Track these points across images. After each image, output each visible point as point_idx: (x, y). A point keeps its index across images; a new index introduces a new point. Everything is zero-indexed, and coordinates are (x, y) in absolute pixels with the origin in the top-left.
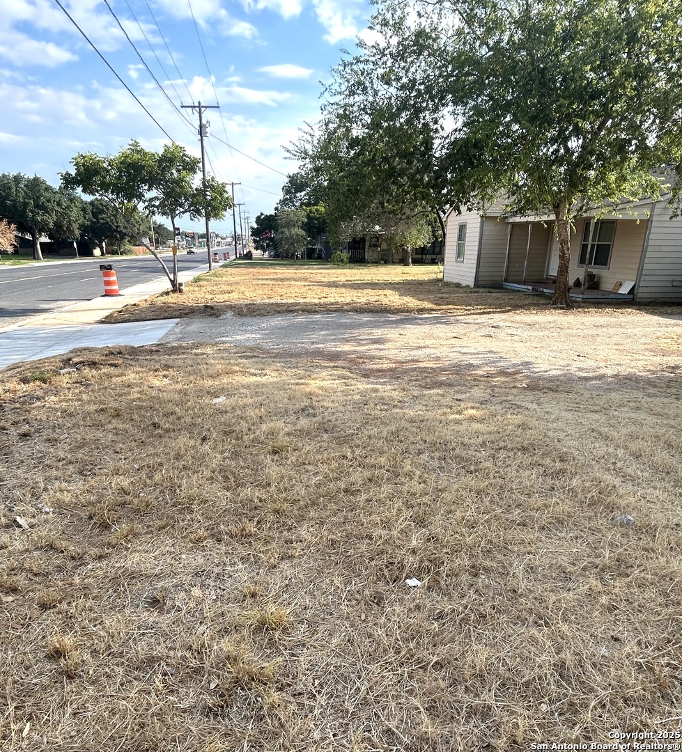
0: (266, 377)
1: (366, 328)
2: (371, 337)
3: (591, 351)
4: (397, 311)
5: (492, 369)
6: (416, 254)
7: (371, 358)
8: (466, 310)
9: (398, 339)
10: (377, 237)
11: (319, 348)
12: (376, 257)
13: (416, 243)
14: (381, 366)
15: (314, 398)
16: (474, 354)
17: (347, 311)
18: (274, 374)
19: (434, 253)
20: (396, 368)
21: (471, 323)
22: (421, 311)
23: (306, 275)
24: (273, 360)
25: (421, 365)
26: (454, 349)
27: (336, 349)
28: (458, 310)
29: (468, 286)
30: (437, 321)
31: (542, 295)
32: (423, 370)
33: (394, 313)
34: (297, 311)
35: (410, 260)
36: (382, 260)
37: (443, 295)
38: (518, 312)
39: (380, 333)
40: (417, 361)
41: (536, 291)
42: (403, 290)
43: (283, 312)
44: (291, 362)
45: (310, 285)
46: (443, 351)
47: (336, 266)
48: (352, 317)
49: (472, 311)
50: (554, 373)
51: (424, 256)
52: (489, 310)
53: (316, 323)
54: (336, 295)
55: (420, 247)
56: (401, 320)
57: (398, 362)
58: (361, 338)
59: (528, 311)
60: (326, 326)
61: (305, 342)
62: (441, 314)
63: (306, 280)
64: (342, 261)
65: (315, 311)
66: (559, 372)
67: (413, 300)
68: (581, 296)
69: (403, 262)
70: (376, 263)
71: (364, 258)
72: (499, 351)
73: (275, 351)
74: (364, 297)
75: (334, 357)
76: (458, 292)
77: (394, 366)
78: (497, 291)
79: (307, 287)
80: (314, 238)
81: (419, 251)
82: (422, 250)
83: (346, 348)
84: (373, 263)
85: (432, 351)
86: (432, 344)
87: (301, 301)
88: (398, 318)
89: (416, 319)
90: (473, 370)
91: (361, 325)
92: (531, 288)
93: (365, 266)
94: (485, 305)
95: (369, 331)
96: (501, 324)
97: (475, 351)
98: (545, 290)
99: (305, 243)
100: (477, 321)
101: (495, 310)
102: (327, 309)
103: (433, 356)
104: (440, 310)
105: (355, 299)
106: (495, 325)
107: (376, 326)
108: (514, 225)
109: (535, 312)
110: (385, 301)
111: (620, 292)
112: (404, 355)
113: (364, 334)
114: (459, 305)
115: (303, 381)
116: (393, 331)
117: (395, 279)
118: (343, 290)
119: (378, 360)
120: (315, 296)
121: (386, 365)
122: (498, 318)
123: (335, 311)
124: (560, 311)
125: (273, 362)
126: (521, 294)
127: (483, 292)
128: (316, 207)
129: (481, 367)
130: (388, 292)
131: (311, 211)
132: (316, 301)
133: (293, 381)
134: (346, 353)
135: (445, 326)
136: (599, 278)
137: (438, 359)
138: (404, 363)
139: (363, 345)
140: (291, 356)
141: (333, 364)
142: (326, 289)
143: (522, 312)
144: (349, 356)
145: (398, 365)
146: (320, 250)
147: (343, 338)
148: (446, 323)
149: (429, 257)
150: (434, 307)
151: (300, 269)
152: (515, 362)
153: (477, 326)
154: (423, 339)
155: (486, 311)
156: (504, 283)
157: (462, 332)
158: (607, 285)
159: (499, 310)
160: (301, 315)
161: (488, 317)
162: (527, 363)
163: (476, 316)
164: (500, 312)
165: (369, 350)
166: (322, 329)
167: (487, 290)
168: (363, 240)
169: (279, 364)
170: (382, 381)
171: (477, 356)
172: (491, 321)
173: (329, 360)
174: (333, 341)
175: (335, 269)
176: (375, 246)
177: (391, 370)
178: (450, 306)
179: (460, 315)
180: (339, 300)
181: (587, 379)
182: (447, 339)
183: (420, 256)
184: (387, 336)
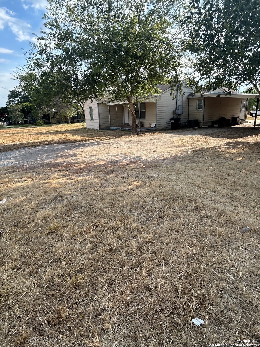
0: (25, 182)
1: (65, 150)
2: (69, 154)
3: (156, 149)
4: (75, 142)
5: (126, 161)
6: (71, 119)
7: (74, 164)
8: (103, 138)
9: (81, 153)
10: (54, 114)
11: (46, 162)
12: (55, 121)
13: (71, 115)
14: (80, 167)
15: (58, 190)
16: (116, 156)
17: (53, 144)
18: (30, 180)
19: (78, 119)
20: (87, 167)
21: (107, 143)
22: (85, 140)
23: (26, 130)
24: (25, 171)
25: (97, 164)
26: (107, 155)
27: (55, 162)
28: (100, 139)
29: (97, 129)
30: (93, 144)
31: (126, 130)
32: (100, 166)
33: (74, 143)
34: (29, 146)
35: (70, 122)
36: (58, 122)
37: (90, 134)
38: (122, 137)
39: (72, 152)
40: (94, 162)
41: (123, 129)
42: (73, 133)
43: (22, 147)
44: (35, 171)
45: (31, 135)
46: (102, 156)
47: (39, 126)
48: (57, 146)
49: (105, 139)
50: (150, 159)
51: (74, 120)
52: (111, 138)
53: (41, 150)
54: (45, 138)
55: (73, 117)
56: (78, 145)
57: (87, 164)
58: (64, 155)
59: (125, 137)
60: (46, 152)
61: (39, 160)
62: (94, 141)
63: (28, 132)
64: (41, 124)
65: (38, 146)
66: (152, 159)
67: (79, 136)
68: (140, 130)
69: (67, 122)
70: (56, 123)
71: (50, 122)
72: (124, 153)
73: (24, 167)
74: (58, 137)
75: (56, 165)
76: (95, 132)
77: (86, 166)
78: (109, 130)
79: (30, 136)
80: (26, 115)
81: (72, 118)
82: (73, 118)
83: (60, 160)
84: (54, 124)
85: (99, 157)
86: (97, 154)
87: (30, 142)
88: (77, 144)
89: (84, 144)
90: (119, 163)
91: (62, 150)
92: (121, 128)
93: (51, 125)
94: (108, 136)
95: (67, 152)
96: (118, 142)
97: (115, 155)
98: (126, 129)
99: (23, 118)
100: (109, 142)
101: (113, 137)
102: (43, 144)
103: (100, 159)
104: (93, 139)
105: (54, 138)
106: (116, 143)
107: (69, 149)
108: (110, 106)
109: (128, 137)
110: (68, 138)
111: (151, 127)
112: (88, 160)
113: (65, 153)
114: (99, 137)
115: (46, 181)
116: (77, 150)
117: (67, 129)
118: (47, 135)
119: (78, 164)
120: (35, 139)
121: (82, 166)
122: (116, 140)
123: (48, 144)
124: (136, 135)
125: (26, 173)
126: (119, 131)
127: (104, 131)
128: (25, 103)
129: (122, 161)
130: (67, 134)
131: (23, 105)
132: (36, 141)
133: (42, 182)
134: (61, 163)
135: (98, 146)
136: (143, 123)
137: (102, 160)
138: (90, 164)
139: (67, 158)
140: (34, 168)
141: (57, 169)
142: (39, 136)
143: (123, 137)
144: (63, 164)
145: (87, 165)
146: (30, 120)
147: (56, 156)
148: (98, 144)
149: (76, 120)
150: (90, 139)
151: (23, 128)
152: (133, 157)
153: (110, 144)
154: (92, 152)
155: (110, 138)
156: (110, 127)
157: (106, 147)
158: (147, 125)
159: (114, 137)
160: (32, 148)
161: (112, 140)
162: (138, 157)
163: (108, 141)
164: (115, 138)
165: (71, 160)
166: (44, 153)
167: (105, 130)
168: (48, 115)
169: (30, 174)
170: (85, 174)
171: (117, 156)
172: (114, 142)
173: (54, 167)
174: (52, 158)
175: (39, 127)
176: (54, 117)
177: (85, 168)
178: (96, 138)
179: (101, 141)
180: (47, 139)
181: (163, 160)
182: (101, 151)
183: (73, 120)
184: (76, 153)
